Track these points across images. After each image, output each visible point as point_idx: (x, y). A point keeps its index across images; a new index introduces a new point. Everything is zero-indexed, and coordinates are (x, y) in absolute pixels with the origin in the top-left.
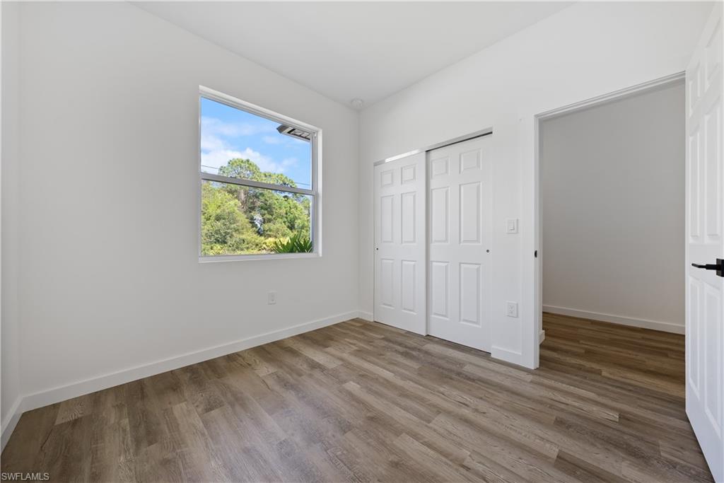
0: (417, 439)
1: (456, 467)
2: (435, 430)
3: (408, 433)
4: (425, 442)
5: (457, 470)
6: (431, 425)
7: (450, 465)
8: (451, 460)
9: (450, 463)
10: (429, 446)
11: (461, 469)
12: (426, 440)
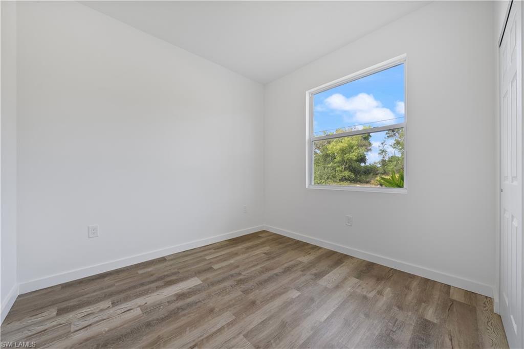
0: (228, 324)
1: (197, 341)
2: (234, 338)
3: (234, 320)
4: (224, 328)
5: (194, 341)
6: (241, 336)
7: (199, 338)
8: (203, 340)
9: (201, 338)
10: (220, 330)
11: (193, 344)
12: (226, 329)
